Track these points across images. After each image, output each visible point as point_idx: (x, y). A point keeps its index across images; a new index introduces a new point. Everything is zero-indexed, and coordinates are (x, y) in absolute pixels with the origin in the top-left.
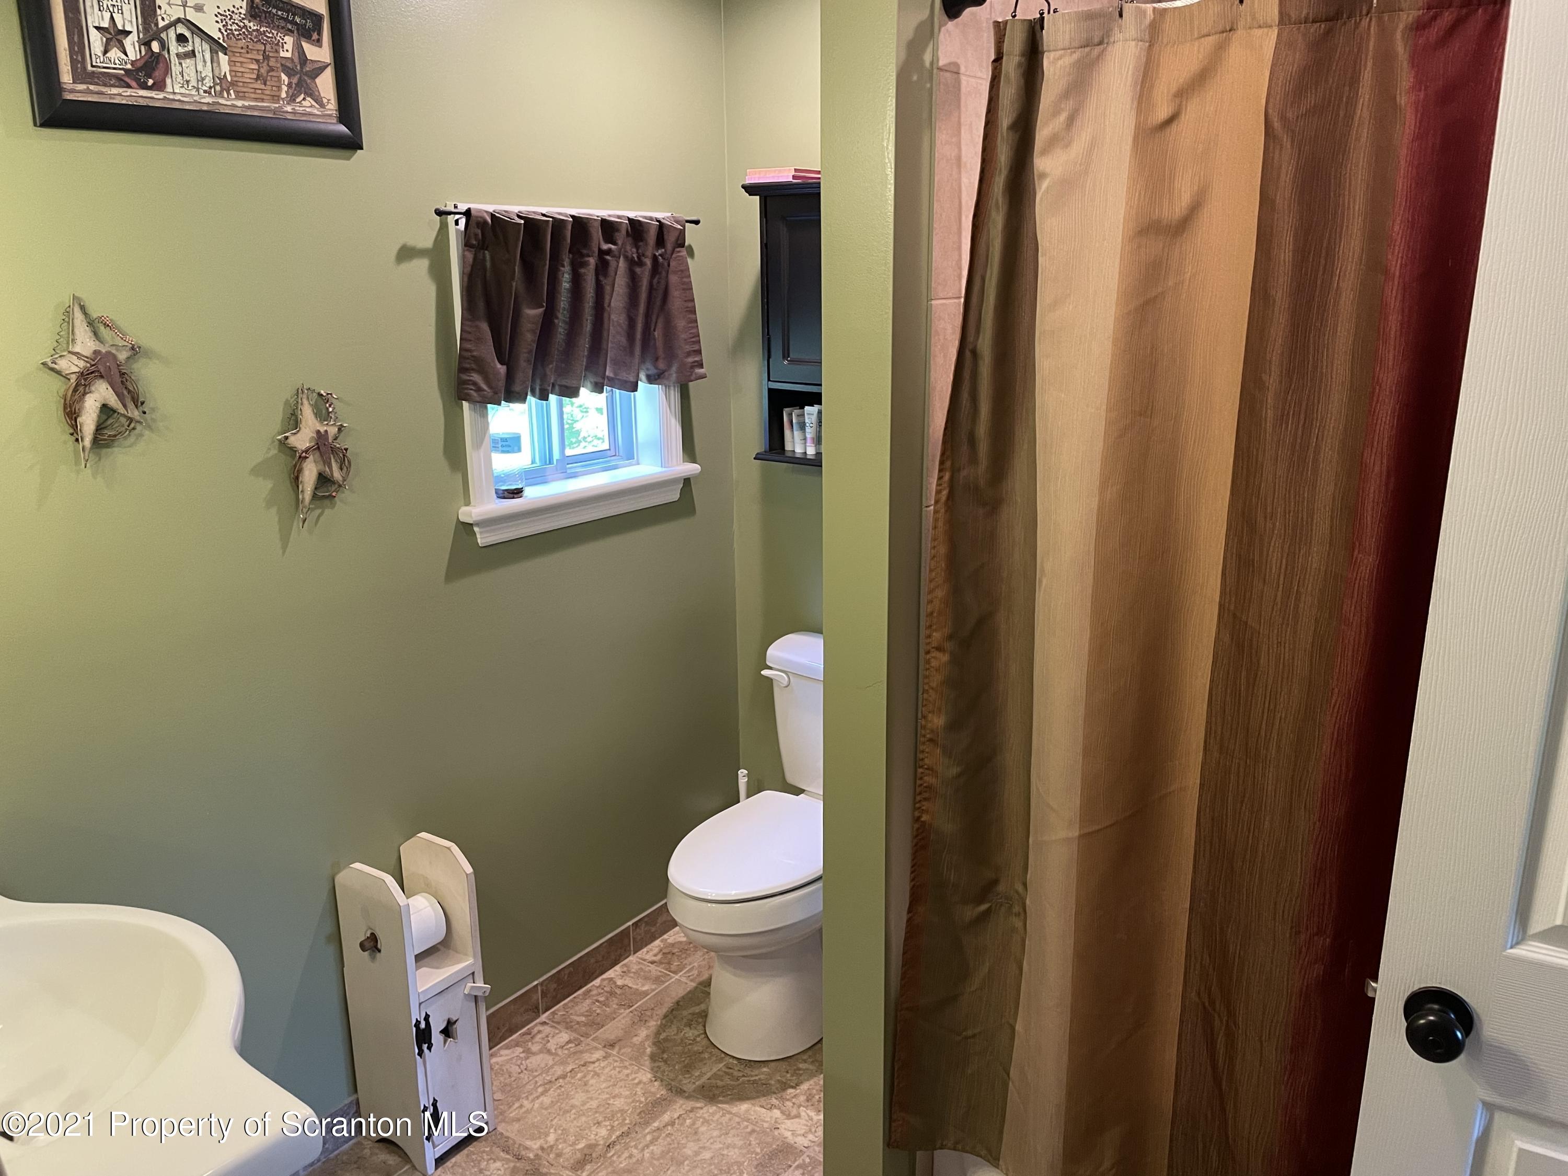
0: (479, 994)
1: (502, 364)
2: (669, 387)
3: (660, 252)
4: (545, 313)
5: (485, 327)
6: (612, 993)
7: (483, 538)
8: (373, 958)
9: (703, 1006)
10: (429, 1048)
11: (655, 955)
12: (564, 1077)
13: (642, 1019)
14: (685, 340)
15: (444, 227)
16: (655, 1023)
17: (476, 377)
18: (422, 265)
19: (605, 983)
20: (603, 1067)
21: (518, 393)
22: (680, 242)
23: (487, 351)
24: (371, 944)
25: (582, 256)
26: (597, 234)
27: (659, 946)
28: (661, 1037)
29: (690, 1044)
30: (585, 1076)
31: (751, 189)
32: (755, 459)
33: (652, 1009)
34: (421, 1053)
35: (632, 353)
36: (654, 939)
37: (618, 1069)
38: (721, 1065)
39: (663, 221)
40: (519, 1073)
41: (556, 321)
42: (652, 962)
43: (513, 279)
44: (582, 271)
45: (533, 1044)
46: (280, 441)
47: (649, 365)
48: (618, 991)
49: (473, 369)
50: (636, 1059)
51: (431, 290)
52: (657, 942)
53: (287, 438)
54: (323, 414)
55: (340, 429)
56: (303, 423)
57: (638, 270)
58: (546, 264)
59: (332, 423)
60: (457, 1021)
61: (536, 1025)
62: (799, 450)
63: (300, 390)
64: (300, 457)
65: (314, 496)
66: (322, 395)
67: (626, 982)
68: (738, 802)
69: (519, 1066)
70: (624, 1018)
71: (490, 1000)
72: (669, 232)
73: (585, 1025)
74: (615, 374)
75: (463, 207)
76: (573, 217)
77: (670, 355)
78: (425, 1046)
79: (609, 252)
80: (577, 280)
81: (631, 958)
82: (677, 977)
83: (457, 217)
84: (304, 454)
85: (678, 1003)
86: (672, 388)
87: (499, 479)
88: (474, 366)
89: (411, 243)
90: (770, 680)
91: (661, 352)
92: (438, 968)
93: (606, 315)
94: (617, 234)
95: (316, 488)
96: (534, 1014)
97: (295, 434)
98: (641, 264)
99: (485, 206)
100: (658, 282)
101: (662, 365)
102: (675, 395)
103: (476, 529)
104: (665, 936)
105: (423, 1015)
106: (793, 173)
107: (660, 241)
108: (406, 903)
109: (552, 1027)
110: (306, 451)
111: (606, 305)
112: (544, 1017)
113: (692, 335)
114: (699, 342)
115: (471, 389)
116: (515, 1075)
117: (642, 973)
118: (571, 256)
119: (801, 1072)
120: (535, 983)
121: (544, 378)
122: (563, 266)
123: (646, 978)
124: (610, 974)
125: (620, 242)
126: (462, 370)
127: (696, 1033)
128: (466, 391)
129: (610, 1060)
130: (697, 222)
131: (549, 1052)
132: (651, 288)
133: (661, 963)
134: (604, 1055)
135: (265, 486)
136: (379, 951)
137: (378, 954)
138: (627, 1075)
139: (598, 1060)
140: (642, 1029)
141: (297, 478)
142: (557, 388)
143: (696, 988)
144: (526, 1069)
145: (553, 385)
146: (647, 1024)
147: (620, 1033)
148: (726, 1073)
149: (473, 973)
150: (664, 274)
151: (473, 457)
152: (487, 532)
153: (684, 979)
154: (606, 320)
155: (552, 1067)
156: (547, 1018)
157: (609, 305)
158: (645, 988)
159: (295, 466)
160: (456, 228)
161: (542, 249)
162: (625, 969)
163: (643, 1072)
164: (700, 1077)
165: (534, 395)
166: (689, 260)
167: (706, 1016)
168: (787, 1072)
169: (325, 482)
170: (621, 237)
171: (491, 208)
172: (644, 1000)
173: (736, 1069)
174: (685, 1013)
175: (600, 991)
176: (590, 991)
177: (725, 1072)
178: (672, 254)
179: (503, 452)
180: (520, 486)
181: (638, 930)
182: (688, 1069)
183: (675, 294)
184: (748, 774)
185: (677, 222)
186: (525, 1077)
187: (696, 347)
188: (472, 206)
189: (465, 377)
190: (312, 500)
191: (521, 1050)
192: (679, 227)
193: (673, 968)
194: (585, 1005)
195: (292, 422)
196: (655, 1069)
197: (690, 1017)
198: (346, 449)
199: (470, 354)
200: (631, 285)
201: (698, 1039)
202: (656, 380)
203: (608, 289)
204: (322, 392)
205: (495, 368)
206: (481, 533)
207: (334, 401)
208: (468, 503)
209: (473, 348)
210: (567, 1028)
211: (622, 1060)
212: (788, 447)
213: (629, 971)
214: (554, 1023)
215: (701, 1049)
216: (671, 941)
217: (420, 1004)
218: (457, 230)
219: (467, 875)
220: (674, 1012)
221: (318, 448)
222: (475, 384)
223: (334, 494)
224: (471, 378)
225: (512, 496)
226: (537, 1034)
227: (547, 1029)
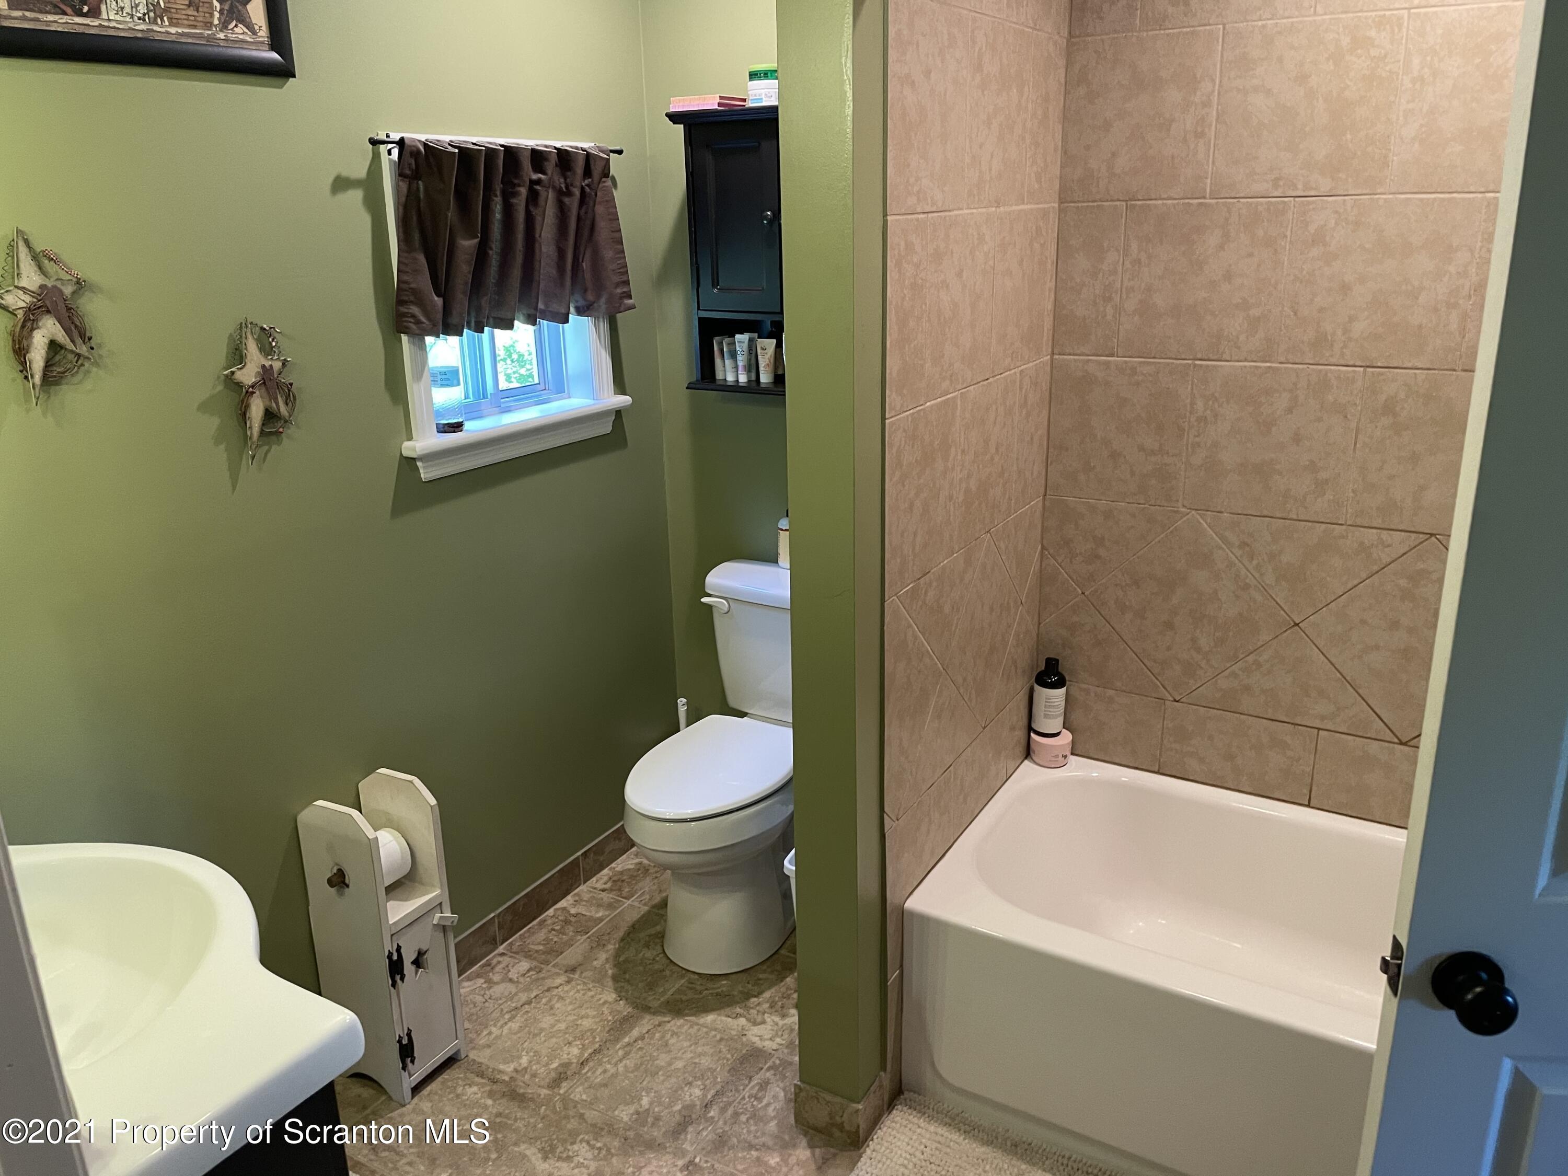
0: (448, 923)
1: (438, 296)
2: (598, 318)
3: (586, 182)
4: (480, 243)
5: (422, 258)
6: (567, 922)
7: (426, 473)
8: (340, 893)
9: (658, 928)
10: (402, 979)
11: (605, 883)
12: (529, 1003)
13: (599, 943)
14: (613, 271)
15: (376, 156)
16: (612, 947)
17: (415, 310)
18: (356, 196)
19: (559, 913)
20: (567, 991)
21: (455, 326)
22: (606, 173)
23: (424, 282)
24: (339, 880)
25: (514, 185)
26: (526, 164)
27: (609, 874)
28: (621, 959)
29: (650, 964)
30: (550, 1000)
31: (675, 118)
32: (687, 388)
33: (609, 934)
34: (394, 984)
35: (562, 285)
36: (602, 868)
37: (582, 992)
38: (683, 981)
39: (589, 150)
40: (484, 1003)
41: (491, 252)
42: (603, 890)
43: (448, 209)
44: (514, 201)
45: (493, 974)
46: (226, 376)
47: (577, 297)
48: (573, 919)
49: (411, 302)
50: (599, 981)
51: (366, 220)
52: (606, 871)
53: (233, 373)
54: (266, 349)
55: (285, 363)
56: (249, 357)
57: (566, 200)
58: (479, 194)
59: (276, 357)
60: (426, 952)
61: (494, 957)
62: (730, 378)
63: (244, 325)
64: (247, 392)
65: (262, 433)
66: (265, 329)
67: (580, 911)
68: (679, 731)
69: (483, 996)
70: (581, 945)
71: (457, 929)
72: (595, 162)
73: (544, 953)
74: (546, 305)
75: (396, 136)
76: (502, 146)
77: (599, 288)
78: (398, 977)
79: (539, 182)
80: (508, 210)
81: (580, 888)
82: (629, 902)
83: (390, 146)
84: (251, 389)
85: (633, 926)
86: (601, 320)
87: (438, 414)
88: (412, 298)
89: (345, 173)
90: (709, 607)
91: (589, 284)
92: (406, 900)
93: (537, 245)
94: (546, 163)
95: (263, 424)
96: (492, 946)
97: (241, 369)
98: (569, 194)
99: (418, 136)
100: (586, 213)
101: (590, 297)
102: (604, 327)
103: (419, 464)
104: (613, 865)
105: (395, 947)
106: (718, 100)
107: (588, 172)
108: (374, 836)
109: (511, 957)
110: (253, 387)
111: (537, 236)
112: (501, 949)
113: (620, 266)
114: (627, 272)
115: (410, 322)
116: (480, 1005)
117: (594, 902)
118: (502, 186)
119: (761, 982)
120: (492, 915)
121: (479, 309)
122: (496, 196)
123: (599, 906)
124: (563, 904)
125: (549, 172)
126: (400, 302)
127: (655, 953)
128: (405, 324)
129: (573, 983)
130: (620, 152)
131: (511, 980)
132: (579, 219)
133: (611, 890)
134: (567, 979)
135: (213, 423)
136: (348, 886)
137: (346, 890)
138: (592, 997)
139: (561, 985)
140: (601, 953)
141: (244, 414)
142: (491, 320)
143: (649, 912)
144: (490, 998)
145: (488, 318)
146: (606, 949)
147: (580, 958)
148: (691, 989)
149: (441, 904)
150: (591, 204)
151: (414, 390)
152: (432, 466)
153: (636, 904)
154: (537, 251)
155: (516, 994)
156: (504, 949)
157: (540, 236)
158: (600, 914)
159: (243, 401)
160: (389, 157)
161: (476, 180)
162: (577, 898)
163: (607, 993)
164: (664, 993)
165: (469, 328)
166: (613, 190)
167: (663, 937)
168: (748, 983)
169: (272, 418)
170: (550, 166)
171: (423, 137)
172: (600, 925)
173: (699, 983)
174: (642, 935)
175: (554, 920)
176: (545, 921)
177: (687, 987)
178: (598, 185)
179: (442, 386)
180: (460, 420)
181: (587, 860)
182: (651, 987)
183: (602, 225)
184: (687, 702)
185: (602, 152)
186: (490, 1005)
187: (625, 278)
188: (405, 135)
189: (403, 309)
190: (260, 436)
191: (482, 981)
192: (605, 156)
193: (624, 894)
194: (542, 935)
195: (237, 357)
196: (619, 990)
197: (647, 938)
198: (291, 384)
199: (407, 286)
200: (559, 215)
201: (658, 959)
202: (585, 311)
203: (539, 219)
204: (265, 326)
205: (432, 301)
206: (424, 468)
207: (276, 335)
208: (410, 438)
209: (411, 280)
210: (526, 957)
211: (585, 983)
212: (719, 376)
213: (582, 900)
214: (514, 953)
215: (661, 967)
216: (619, 869)
217: (392, 935)
218: (390, 160)
219: (432, 807)
220: (631, 935)
221: (264, 383)
222: (413, 316)
223: (281, 430)
224: (410, 311)
225: (453, 429)
226: (496, 964)
227: (506, 960)
